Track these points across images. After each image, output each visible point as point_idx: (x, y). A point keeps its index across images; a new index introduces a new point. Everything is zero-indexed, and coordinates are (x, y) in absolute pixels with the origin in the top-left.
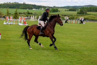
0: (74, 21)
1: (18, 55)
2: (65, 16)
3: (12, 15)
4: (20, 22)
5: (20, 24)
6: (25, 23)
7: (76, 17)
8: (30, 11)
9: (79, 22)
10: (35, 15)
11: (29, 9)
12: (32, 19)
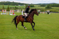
0: (43, 13)
1: (10, 33)
2: (38, 9)
3: (6, 9)
4: (11, 13)
5: (10, 14)
6: (13, 14)
7: (44, 10)
8: (17, 7)
9: (47, 13)
10: (20, 9)
11: (16, 5)
12: (18, 11)
